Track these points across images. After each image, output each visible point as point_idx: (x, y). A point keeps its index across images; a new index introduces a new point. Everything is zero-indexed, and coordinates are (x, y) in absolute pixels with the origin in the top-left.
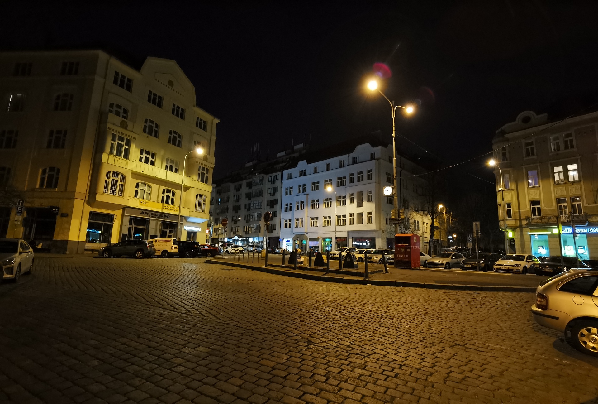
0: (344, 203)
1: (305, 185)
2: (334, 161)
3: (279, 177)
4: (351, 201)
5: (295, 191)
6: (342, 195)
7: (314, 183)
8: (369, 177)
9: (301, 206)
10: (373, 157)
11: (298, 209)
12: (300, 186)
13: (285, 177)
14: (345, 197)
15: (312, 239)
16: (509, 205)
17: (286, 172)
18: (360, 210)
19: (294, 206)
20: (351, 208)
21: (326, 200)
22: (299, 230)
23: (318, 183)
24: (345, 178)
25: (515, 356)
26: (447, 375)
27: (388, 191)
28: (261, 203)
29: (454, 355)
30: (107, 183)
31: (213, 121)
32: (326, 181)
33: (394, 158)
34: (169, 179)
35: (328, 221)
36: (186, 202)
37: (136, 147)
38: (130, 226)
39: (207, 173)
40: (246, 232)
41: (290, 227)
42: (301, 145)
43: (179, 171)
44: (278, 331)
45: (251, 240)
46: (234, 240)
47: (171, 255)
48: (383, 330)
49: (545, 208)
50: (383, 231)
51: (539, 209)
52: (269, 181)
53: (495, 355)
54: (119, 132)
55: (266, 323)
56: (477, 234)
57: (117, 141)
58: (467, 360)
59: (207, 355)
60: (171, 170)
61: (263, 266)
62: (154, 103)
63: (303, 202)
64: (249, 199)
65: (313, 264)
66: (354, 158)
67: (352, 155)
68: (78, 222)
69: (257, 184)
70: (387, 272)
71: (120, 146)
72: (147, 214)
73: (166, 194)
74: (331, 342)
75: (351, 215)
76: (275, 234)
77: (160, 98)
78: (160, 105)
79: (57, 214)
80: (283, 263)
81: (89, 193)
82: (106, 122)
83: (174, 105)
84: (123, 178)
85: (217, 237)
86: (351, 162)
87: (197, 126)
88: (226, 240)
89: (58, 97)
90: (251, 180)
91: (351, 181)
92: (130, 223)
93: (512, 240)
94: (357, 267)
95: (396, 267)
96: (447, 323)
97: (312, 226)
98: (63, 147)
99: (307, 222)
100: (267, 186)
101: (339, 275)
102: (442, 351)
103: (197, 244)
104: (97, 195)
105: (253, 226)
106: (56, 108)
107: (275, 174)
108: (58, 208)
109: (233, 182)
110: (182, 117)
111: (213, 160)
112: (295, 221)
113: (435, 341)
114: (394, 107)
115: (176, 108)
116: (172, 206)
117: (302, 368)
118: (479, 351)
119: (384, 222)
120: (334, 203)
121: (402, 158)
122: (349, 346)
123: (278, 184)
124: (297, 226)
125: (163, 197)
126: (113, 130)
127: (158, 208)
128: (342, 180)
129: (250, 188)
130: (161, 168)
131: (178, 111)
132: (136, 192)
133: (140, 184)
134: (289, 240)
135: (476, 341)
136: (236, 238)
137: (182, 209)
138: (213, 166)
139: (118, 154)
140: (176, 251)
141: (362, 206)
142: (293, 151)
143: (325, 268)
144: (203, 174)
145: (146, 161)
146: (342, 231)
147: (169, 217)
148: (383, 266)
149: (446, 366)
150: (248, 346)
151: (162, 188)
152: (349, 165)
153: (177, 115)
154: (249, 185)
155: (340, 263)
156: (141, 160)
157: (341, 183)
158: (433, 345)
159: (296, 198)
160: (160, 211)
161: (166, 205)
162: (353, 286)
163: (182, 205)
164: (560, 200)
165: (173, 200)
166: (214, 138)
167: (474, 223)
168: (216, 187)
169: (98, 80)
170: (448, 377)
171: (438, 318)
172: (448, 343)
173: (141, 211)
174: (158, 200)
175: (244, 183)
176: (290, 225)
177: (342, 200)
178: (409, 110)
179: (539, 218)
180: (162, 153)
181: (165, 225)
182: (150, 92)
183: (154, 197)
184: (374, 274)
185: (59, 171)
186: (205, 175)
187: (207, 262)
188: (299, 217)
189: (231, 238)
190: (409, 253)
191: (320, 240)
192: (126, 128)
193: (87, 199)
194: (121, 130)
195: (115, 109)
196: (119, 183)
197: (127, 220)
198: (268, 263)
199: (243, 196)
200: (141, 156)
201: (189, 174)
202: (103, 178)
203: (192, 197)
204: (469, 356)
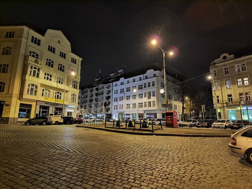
0: (142, 97)
1: (123, 89)
2: (137, 78)
3: (111, 85)
4: (145, 96)
5: (119, 92)
6: (141, 94)
7: (128, 88)
8: (153, 85)
9: (122, 99)
10: (155, 76)
11: (120, 100)
12: (121, 90)
13: (114, 85)
14: (142, 94)
15: (127, 115)
16: (218, 97)
17: (114, 83)
18: (149, 100)
19: (118, 99)
20: (145, 100)
21: (134, 96)
22: (121, 110)
23: (129, 88)
24: (142, 85)
25: (222, 167)
26: (191, 177)
27: (162, 91)
28: (103, 98)
29: (194, 168)
30: (28, 89)
31: (79, 59)
32: (133, 87)
33: (165, 76)
34: (58, 87)
35: (134, 106)
36: (66, 98)
37: (43, 72)
38: (40, 110)
39: (77, 84)
40: (96, 112)
41: (117, 109)
42: (122, 70)
43: (63, 83)
44: (111, 159)
45: (98, 115)
46: (90, 116)
47: (60, 124)
48: (161, 157)
49: (234, 98)
50: (160, 110)
51: (231, 98)
52: (106, 88)
53: (213, 167)
54: (34, 65)
55: (106, 155)
56: (204, 111)
57: (33, 69)
58: (200, 170)
59: (77, 171)
60: (59, 83)
61: (104, 128)
62: (51, 51)
63: (122, 97)
64: (97, 96)
65: (127, 126)
66: (146, 76)
67: (145, 75)
68: (14, 108)
69: (100, 89)
70: (162, 129)
71: (35, 72)
72: (48, 104)
73: (57, 94)
74: (136, 163)
75: (145, 102)
76: (109, 112)
77: (54, 48)
78: (54, 52)
79: (4, 105)
80: (114, 126)
81: (20, 94)
82: (28, 60)
83: (61, 52)
84: (36, 87)
85: (82, 114)
86: (145, 78)
87: (72, 62)
88: (86, 116)
89: (4, 49)
90: (98, 87)
91: (145, 87)
92: (40, 109)
93: (220, 113)
94: (148, 127)
95: (166, 127)
96: (190, 153)
97: (127, 108)
98: (7, 72)
99: (125, 106)
100: (105, 90)
101: (140, 131)
102: (188, 166)
103: (72, 118)
104: (24, 95)
105: (99, 109)
106: (3, 54)
107: (109, 84)
108: (4, 102)
109: (89, 88)
110: (65, 58)
111: (80, 78)
112: (119, 106)
113: (185, 161)
114: (164, 52)
115: (61, 53)
116: (60, 100)
117: (123, 176)
118: (205, 165)
119: (160, 106)
120: (137, 97)
121: (168, 76)
122: (145, 165)
123: (110, 88)
124: (120, 109)
125: (56, 96)
126: (31, 64)
127: (53, 101)
128: (141, 86)
129: (97, 91)
130: (55, 82)
131: (62, 55)
132: (43, 93)
133: (44, 90)
134: (116, 115)
135: (204, 161)
136: (91, 115)
137: (65, 101)
138: (80, 81)
139: (34, 75)
140: (62, 121)
141: (150, 98)
142: (118, 73)
143: (133, 128)
144: (75, 84)
145: (48, 79)
146: (141, 111)
147: (59, 105)
148: (160, 126)
149: (190, 173)
150: (97, 166)
151: (55, 91)
152: (144, 79)
153: (62, 57)
154: (97, 89)
155: (140, 125)
156: (45, 78)
157: (140, 88)
158: (184, 163)
159: (119, 95)
160: (54, 102)
161: (57, 99)
162: (146, 136)
163: (65, 99)
164: (240, 94)
165: (60, 97)
166: (80, 67)
167: (202, 106)
168: (81, 91)
169: (24, 40)
170: (191, 178)
171: (187, 150)
172: (191, 162)
173: (45, 103)
174: (53, 97)
175: (95, 88)
176: (117, 108)
177: (141, 96)
178: (171, 53)
179: (231, 103)
180: (55, 75)
181: (57, 109)
182: (49, 46)
183: (51, 96)
184: (156, 131)
185: (4, 84)
186: (76, 85)
187: (77, 126)
188: (121, 104)
189: (89, 115)
190: (172, 120)
191: (131, 115)
192: (38, 63)
193: (18, 97)
194: (36, 64)
195: (32, 54)
196: (34, 89)
197: (38, 107)
198: (106, 126)
199: (94, 95)
200: (45, 76)
201: (68, 84)
202: (26, 87)
203: (69, 95)
204: (201, 168)
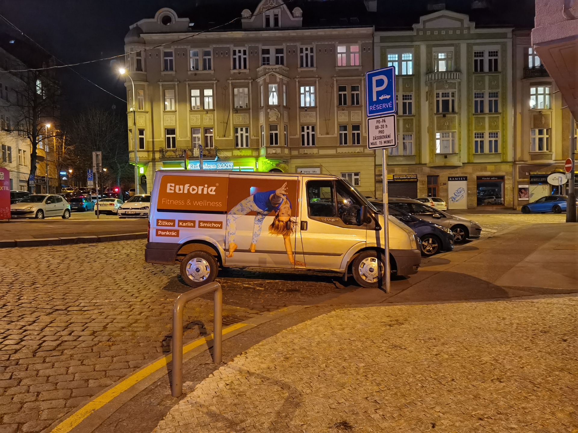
16: (141, 132)
25: (123, 306)
26: (38, 347)
29: (51, 322)
49: (180, 139)
51: (174, 139)
53: (102, 310)
56: (98, 169)
58: (67, 324)
93: (143, 177)
96: (45, 288)
102: (34, 322)
113: (26, 313)
118: (83, 311)
135: (81, 301)
149: (38, 337)
158: (23, 318)
164: (194, 130)
167: (94, 154)
171: (33, 284)
172: (44, 310)
179: (173, 151)
204: (70, 319)
